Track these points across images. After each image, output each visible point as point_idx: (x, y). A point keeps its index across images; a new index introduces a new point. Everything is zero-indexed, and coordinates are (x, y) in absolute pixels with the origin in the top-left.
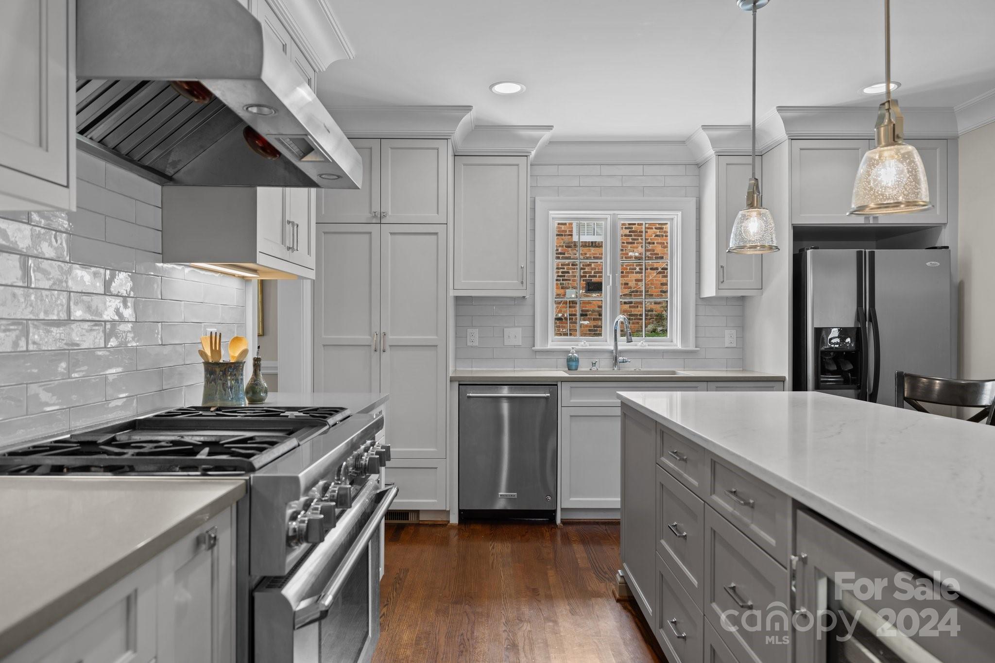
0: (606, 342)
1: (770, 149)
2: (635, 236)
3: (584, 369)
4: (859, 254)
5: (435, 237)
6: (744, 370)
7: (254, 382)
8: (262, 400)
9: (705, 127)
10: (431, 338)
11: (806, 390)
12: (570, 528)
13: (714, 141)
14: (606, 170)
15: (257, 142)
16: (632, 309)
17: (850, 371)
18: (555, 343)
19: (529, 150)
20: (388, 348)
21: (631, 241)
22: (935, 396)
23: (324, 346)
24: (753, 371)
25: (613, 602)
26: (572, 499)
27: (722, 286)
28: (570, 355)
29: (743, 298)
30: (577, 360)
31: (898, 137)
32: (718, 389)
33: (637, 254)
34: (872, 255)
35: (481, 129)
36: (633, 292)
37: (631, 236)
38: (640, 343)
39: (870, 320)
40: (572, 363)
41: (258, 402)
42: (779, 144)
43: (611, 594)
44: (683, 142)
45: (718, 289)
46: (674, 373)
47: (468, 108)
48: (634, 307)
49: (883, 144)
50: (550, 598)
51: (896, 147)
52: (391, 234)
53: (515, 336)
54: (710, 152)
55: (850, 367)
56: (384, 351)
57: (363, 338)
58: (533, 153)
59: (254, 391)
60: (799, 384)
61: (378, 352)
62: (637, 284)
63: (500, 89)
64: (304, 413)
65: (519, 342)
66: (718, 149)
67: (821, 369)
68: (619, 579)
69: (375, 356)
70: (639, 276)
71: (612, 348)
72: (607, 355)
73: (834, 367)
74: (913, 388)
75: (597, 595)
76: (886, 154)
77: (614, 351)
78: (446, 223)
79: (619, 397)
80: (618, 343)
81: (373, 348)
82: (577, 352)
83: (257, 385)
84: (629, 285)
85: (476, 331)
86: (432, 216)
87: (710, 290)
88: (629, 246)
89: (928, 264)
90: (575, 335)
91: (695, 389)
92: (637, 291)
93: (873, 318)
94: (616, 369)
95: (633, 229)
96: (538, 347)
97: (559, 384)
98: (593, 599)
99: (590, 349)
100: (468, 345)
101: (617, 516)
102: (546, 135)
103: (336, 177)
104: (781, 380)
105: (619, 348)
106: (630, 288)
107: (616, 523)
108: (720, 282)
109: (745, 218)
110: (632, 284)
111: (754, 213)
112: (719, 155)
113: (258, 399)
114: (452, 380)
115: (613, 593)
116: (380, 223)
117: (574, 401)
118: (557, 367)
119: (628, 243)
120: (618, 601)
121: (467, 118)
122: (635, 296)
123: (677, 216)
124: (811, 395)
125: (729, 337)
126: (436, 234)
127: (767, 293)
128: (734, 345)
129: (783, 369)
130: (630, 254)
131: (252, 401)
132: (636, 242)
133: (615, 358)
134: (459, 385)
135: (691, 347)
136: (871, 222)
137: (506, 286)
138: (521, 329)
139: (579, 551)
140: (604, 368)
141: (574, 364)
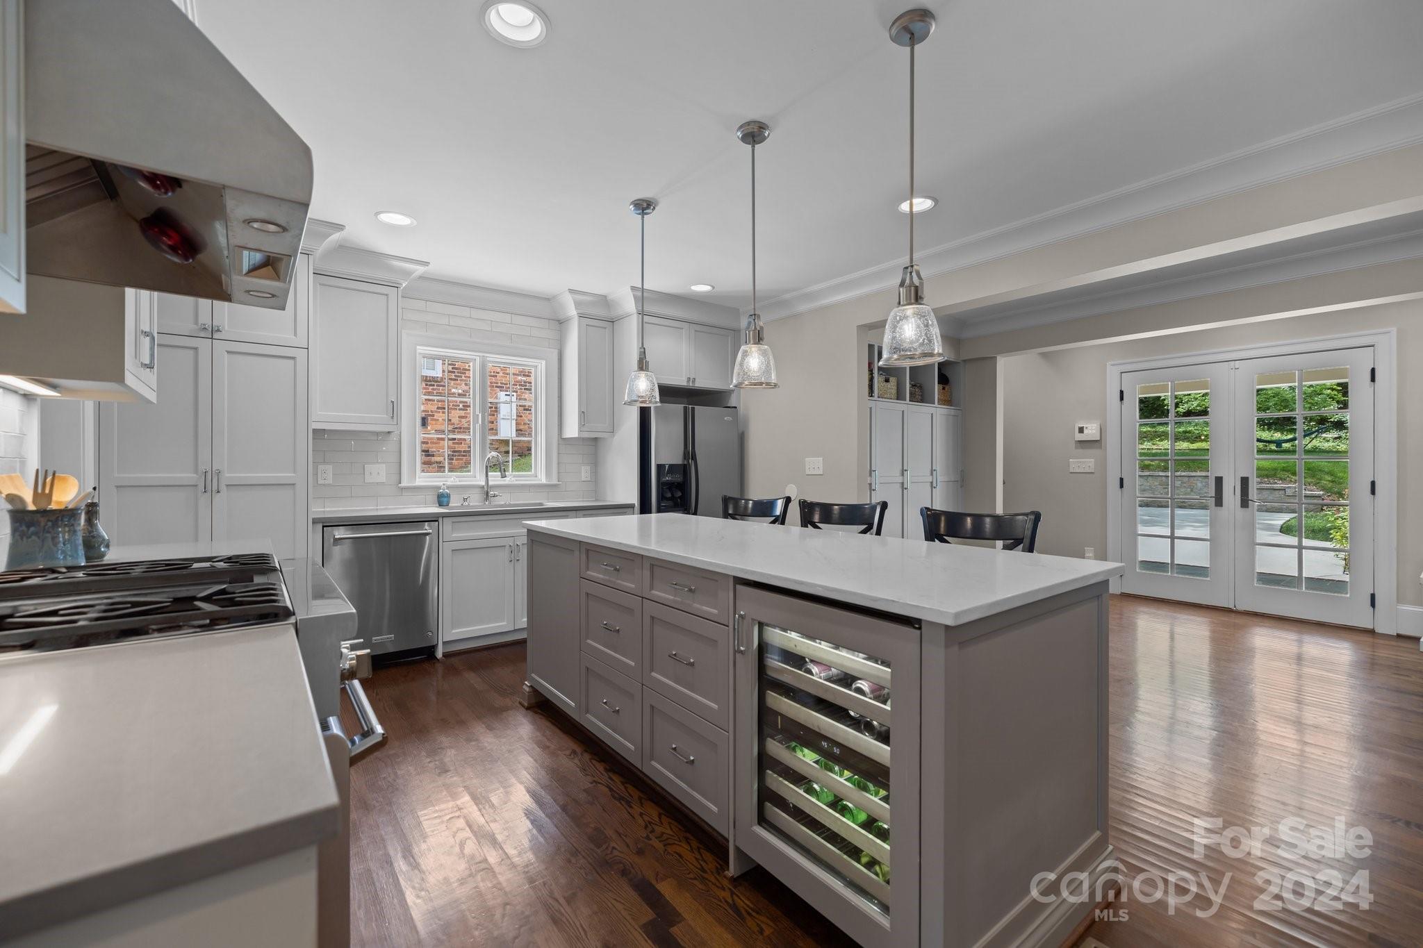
0: (475, 476)
1: (621, 318)
2: (458, 372)
3: (455, 504)
4: (685, 409)
5: (292, 362)
6: (596, 500)
7: (90, 534)
8: (102, 555)
9: (571, 291)
10: (285, 476)
11: (650, 512)
12: (454, 660)
13: (578, 304)
14: (475, 313)
15: (164, 238)
16: (456, 446)
17: (680, 497)
18: (424, 479)
19: (401, 281)
20: (223, 488)
21: (454, 377)
22: (749, 511)
23: (117, 487)
24: (604, 501)
25: (523, 711)
26: (454, 631)
27: (583, 429)
28: (441, 491)
29: (596, 439)
30: (448, 496)
31: (761, 339)
32: (585, 516)
33: (460, 391)
34: (693, 409)
35: (349, 251)
36: (456, 428)
37: (454, 372)
38: (512, 478)
39: (692, 459)
40: (442, 499)
41: (96, 559)
42: (629, 315)
43: (519, 706)
44: (549, 299)
45: (580, 431)
46: (541, 504)
47: (340, 227)
48: (457, 443)
49: (752, 342)
50: (462, 723)
51: (760, 345)
52: (228, 352)
53: (378, 472)
54: (572, 312)
55: (679, 494)
56: (218, 492)
57: (188, 476)
58: (404, 285)
59: (92, 545)
60: (645, 508)
61: (209, 494)
62: (460, 421)
63: (384, 217)
64: (225, 563)
65: (382, 478)
66: (580, 311)
67: (661, 497)
68: (527, 689)
69: (204, 500)
70: (462, 413)
71: (483, 483)
72: (477, 490)
73: (669, 495)
74: (736, 507)
75: (505, 709)
76: (753, 349)
77: (485, 487)
78: (306, 347)
79: (524, 526)
80: (489, 479)
81: (201, 487)
82: (448, 488)
83: (93, 537)
84: (452, 422)
85: (329, 468)
86: (288, 337)
87: (572, 430)
88: (452, 382)
89: (725, 418)
90: (444, 471)
91: (566, 517)
92: (460, 428)
93: (694, 457)
94: (487, 503)
95: (456, 366)
96: (404, 484)
97: (440, 520)
98: (504, 713)
99: (461, 485)
100: (319, 483)
101: (523, 635)
102: (420, 270)
103: (270, 296)
104: (632, 506)
105: (490, 483)
106: (454, 424)
107: (523, 642)
108: (582, 425)
109: (637, 378)
110: (455, 420)
111: (643, 374)
112: (581, 316)
113: (95, 555)
114: (315, 521)
115: (520, 703)
116: (212, 338)
117: (456, 535)
118: (426, 504)
119: (451, 379)
120: (527, 709)
121: (336, 236)
122: (459, 432)
123: (542, 365)
124: (654, 517)
125: (585, 473)
126: (293, 358)
127: (617, 437)
128: (589, 479)
129: (633, 498)
130: (453, 390)
131: (88, 559)
132: (459, 379)
133: (486, 493)
134: (323, 527)
135: (555, 482)
136: (691, 385)
137: (372, 420)
138: (384, 465)
139: (472, 678)
140: (475, 503)
141: (445, 499)
